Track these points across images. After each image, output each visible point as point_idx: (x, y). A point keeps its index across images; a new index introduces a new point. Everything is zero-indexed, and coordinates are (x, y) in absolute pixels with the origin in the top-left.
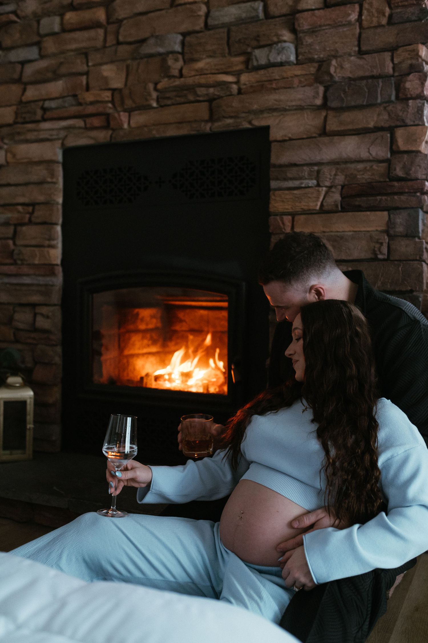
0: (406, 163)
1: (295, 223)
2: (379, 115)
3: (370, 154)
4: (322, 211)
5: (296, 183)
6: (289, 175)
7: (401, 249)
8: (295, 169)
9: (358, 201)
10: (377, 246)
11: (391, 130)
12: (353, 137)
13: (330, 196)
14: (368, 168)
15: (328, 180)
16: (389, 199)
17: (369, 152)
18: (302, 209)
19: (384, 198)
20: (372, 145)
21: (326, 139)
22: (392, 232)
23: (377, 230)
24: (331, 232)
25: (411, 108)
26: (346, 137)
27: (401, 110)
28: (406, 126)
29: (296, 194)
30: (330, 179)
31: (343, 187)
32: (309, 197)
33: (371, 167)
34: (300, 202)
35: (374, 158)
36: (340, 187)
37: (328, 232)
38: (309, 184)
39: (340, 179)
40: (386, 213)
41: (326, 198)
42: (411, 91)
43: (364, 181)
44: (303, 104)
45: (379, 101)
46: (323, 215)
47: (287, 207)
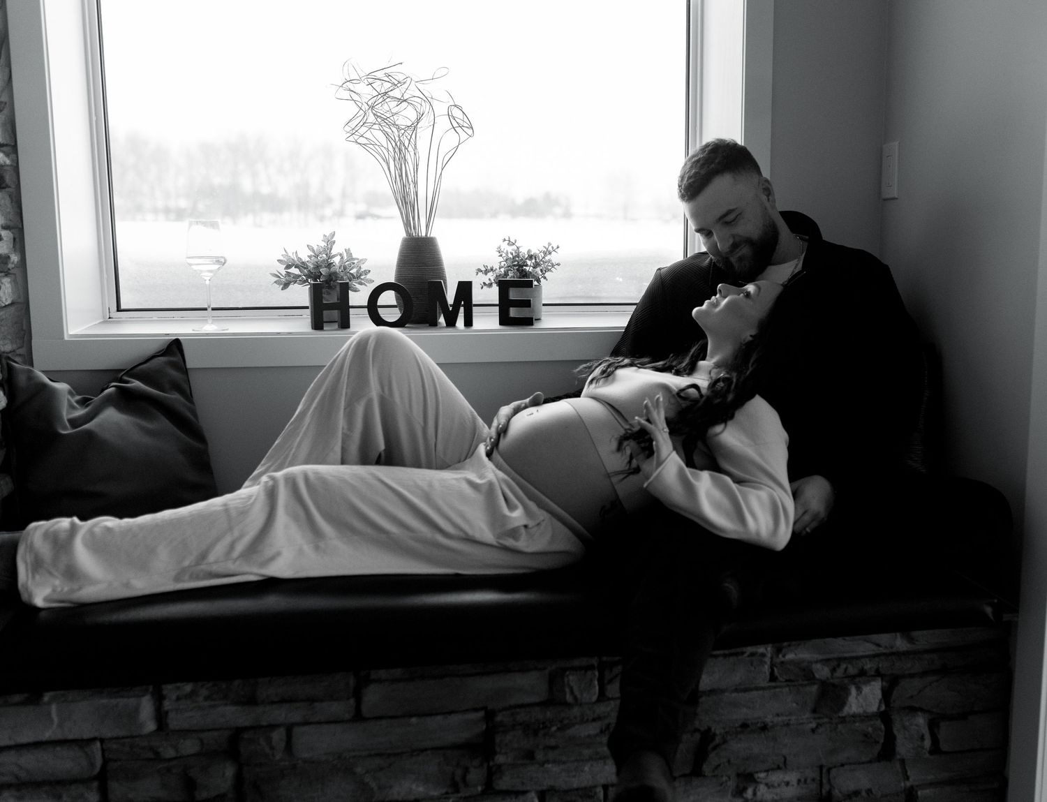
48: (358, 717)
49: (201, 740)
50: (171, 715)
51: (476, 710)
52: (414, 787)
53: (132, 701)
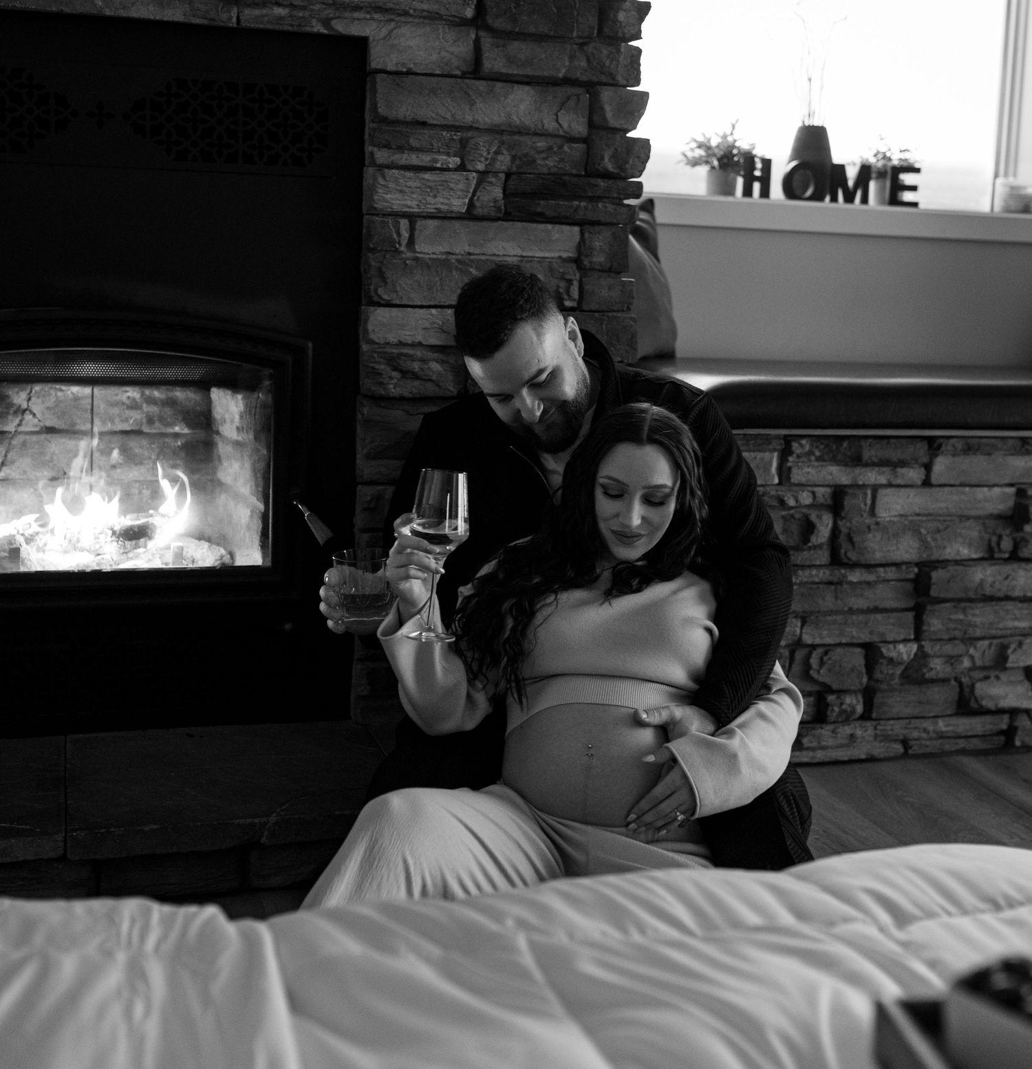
0: (619, 150)
1: (417, 233)
2: (572, 58)
3: (559, 124)
4: (470, 215)
5: (425, 159)
6: (413, 142)
7: (601, 292)
8: (427, 132)
9: (542, 206)
10: (563, 284)
11: (591, 87)
12: (527, 88)
13: (484, 188)
14: (555, 149)
15: (483, 159)
16: (590, 206)
17: (557, 121)
18: (437, 209)
19: (583, 204)
20: (561, 109)
21: (481, 85)
22: (586, 263)
23: (560, 257)
24: (483, 254)
25: (622, 57)
26: (516, 86)
27: (608, 57)
28: (615, 85)
29: (428, 180)
30: (487, 159)
31: (508, 175)
32: (452, 189)
33: (561, 147)
34: (435, 196)
35: (566, 132)
36: (502, 176)
37: (478, 254)
38: (449, 163)
39: (504, 162)
40: (577, 229)
41: (478, 193)
42: (625, 26)
43: (545, 170)
44: (443, 12)
45: (575, 34)
46: (471, 224)
47: (409, 203)
48: (927, 483)
49: (814, 493)
50: (795, 471)
51: (1011, 485)
52: (961, 549)
53: (767, 455)
